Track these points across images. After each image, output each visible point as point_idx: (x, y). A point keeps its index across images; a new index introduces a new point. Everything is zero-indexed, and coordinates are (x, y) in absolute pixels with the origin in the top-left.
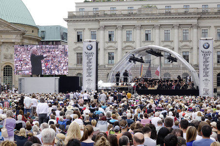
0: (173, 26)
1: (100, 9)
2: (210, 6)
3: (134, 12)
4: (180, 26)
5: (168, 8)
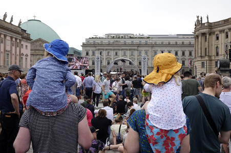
0: (127, 50)
1: (96, 41)
2: (142, 41)
3: (111, 43)
4: (130, 50)
5: (125, 42)
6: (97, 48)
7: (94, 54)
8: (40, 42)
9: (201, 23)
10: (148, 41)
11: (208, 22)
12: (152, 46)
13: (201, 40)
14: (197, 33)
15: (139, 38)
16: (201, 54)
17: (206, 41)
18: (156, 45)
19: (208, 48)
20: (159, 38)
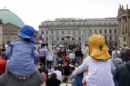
0: (70, 29)
1: (49, 24)
2: (81, 23)
3: (59, 25)
4: (73, 29)
5: (69, 24)
6: (49, 28)
7: (47, 33)
8: (9, 25)
9: (123, 10)
10: (86, 23)
11: (127, 9)
12: (88, 26)
13: (123, 21)
14: (120, 17)
15: (79, 21)
16: (123, 31)
17: (126, 22)
18: (91, 25)
19: (128, 27)
20: (93, 21)
